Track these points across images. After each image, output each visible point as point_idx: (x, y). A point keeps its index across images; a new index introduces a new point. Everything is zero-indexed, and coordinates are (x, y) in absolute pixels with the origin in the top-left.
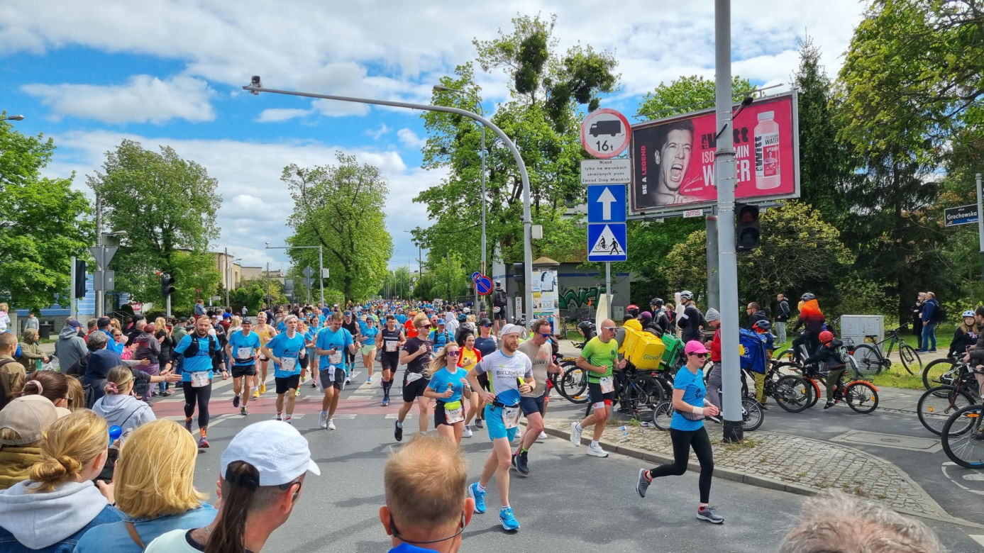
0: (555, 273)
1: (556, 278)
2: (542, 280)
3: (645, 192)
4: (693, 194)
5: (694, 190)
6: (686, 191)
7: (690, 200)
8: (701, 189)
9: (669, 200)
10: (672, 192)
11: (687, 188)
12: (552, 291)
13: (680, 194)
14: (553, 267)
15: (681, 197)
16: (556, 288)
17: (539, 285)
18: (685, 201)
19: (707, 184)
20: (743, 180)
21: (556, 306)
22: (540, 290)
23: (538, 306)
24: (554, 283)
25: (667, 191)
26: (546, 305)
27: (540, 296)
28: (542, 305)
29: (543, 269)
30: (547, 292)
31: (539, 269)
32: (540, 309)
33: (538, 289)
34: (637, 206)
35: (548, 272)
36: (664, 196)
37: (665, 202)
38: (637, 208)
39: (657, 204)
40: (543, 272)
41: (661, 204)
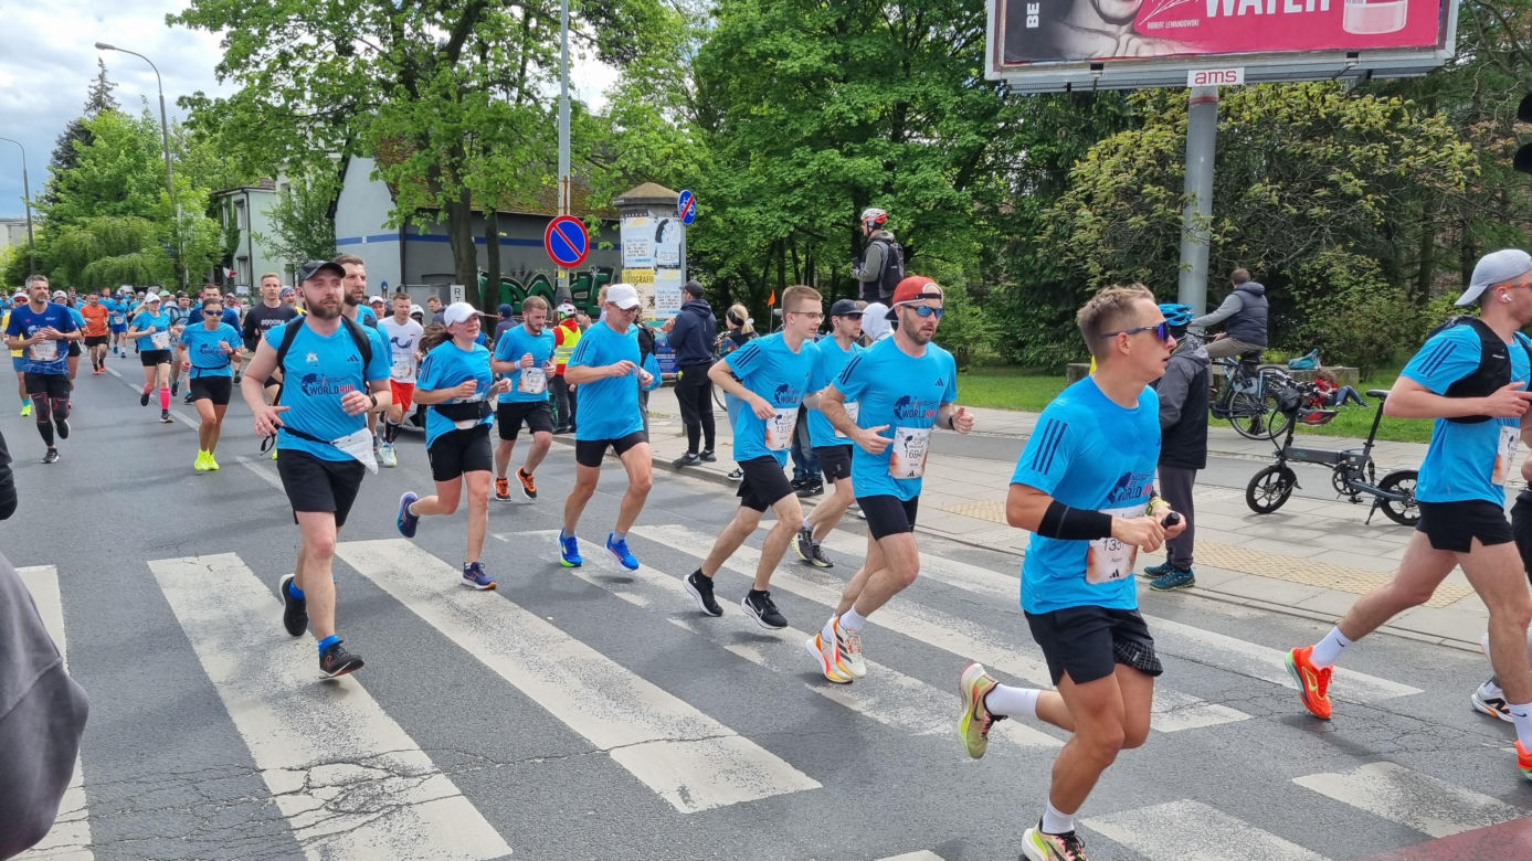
0: (682, 224)
1: (683, 237)
2: (659, 239)
3: (1033, 22)
4: (1171, 35)
5: (1174, 24)
6: (1152, 26)
7: (1161, 49)
8: (1195, 23)
9: (1103, 47)
10: (1112, 28)
11: (1156, 19)
12: (678, 268)
13: (1134, 32)
15: (1136, 41)
17: (649, 253)
18: (1146, 52)
19: (1211, 12)
20: (1310, 7)
22: (652, 264)
25: (1098, 23)
26: (666, 300)
27: (652, 280)
28: (656, 301)
29: (660, 212)
30: (668, 271)
31: (650, 213)
32: (650, 310)
33: (645, 260)
34: (1005, 58)
35: (671, 219)
36: (1087, 34)
37: (1089, 51)
38: (1006, 62)
39: (1067, 57)
40: (661, 219)
41: (1077, 56)
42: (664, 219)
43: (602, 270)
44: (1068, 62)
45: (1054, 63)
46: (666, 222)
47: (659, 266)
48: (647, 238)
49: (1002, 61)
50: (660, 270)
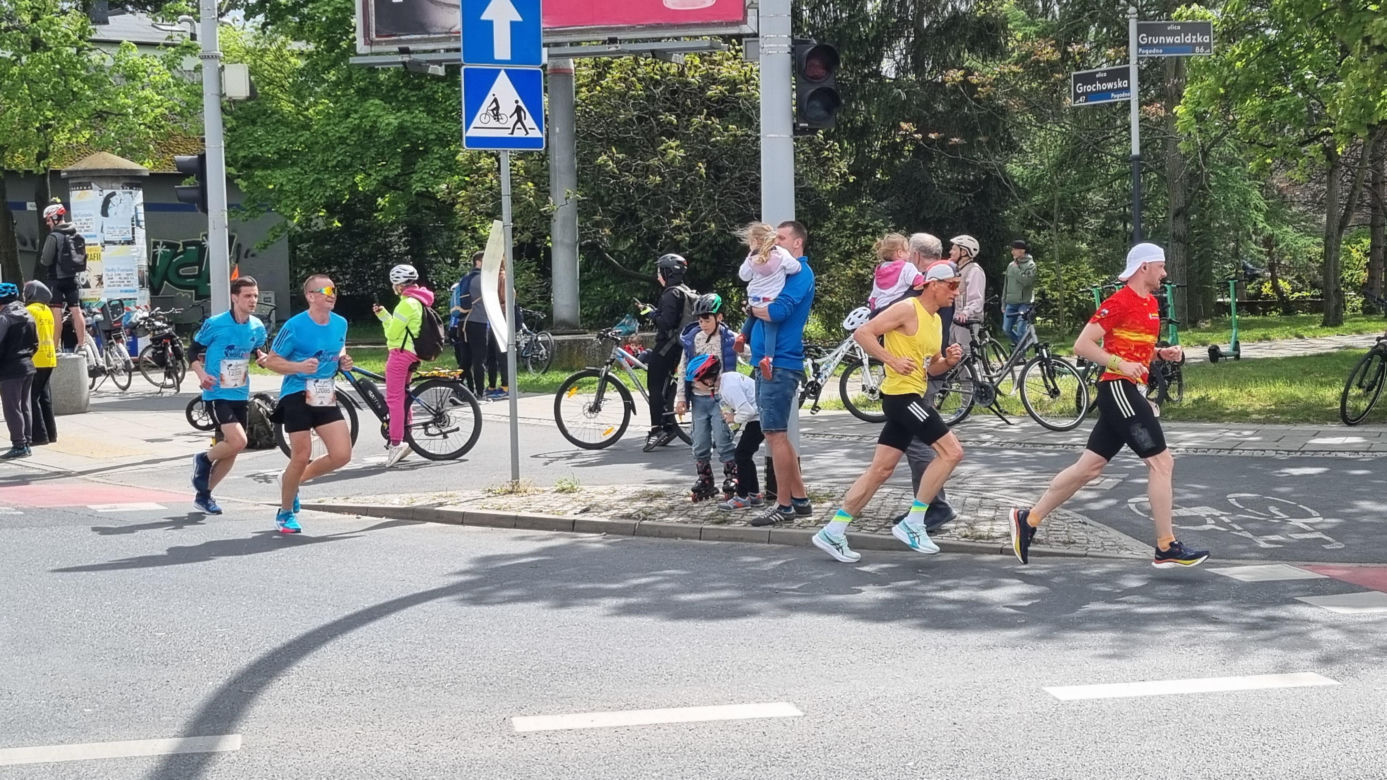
0: (139, 196)
1: (141, 209)
2: (105, 213)
12: (130, 242)
14: (132, 180)
16: (141, 234)
17: (95, 228)
21: (141, 282)
23: (94, 282)
24: (135, 221)
26: (116, 279)
27: (99, 257)
28: (104, 279)
29: (104, 185)
30: (119, 247)
31: (93, 184)
32: (98, 289)
33: (91, 236)
34: (377, 32)
35: (119, 192)
36: (446, 9)
37: (449, 25)
38: (377, 36)
39: (432, 30)
40: (107, 192)
41: (437, 30)
42: (110, 191)
43: (168, 245)
44: (432, 36)
45: (418, 36)
46: (113, 194)
47: (106, 242)
48: (92, 212)
49: (373, 35)
50: (107, 247)
